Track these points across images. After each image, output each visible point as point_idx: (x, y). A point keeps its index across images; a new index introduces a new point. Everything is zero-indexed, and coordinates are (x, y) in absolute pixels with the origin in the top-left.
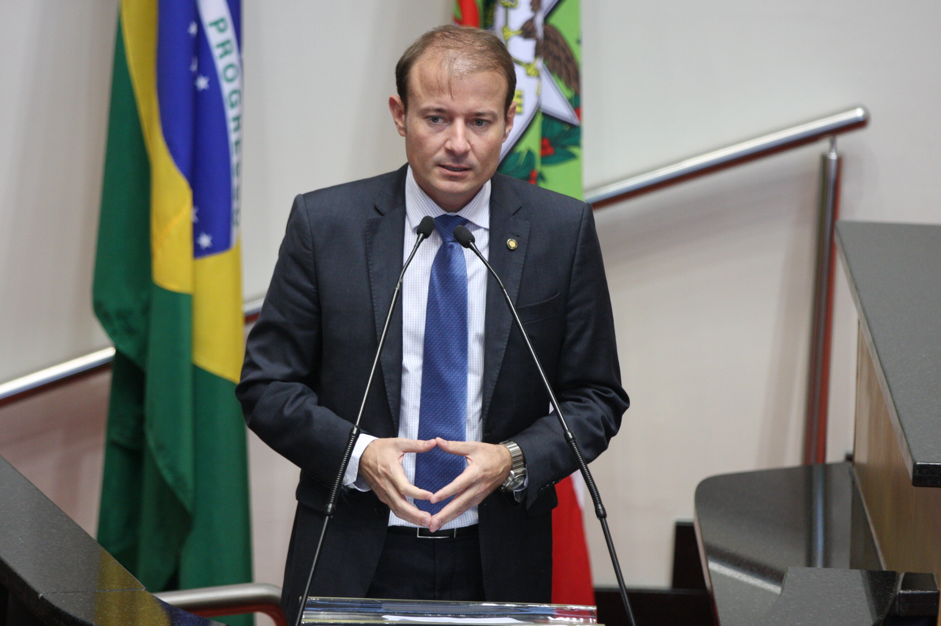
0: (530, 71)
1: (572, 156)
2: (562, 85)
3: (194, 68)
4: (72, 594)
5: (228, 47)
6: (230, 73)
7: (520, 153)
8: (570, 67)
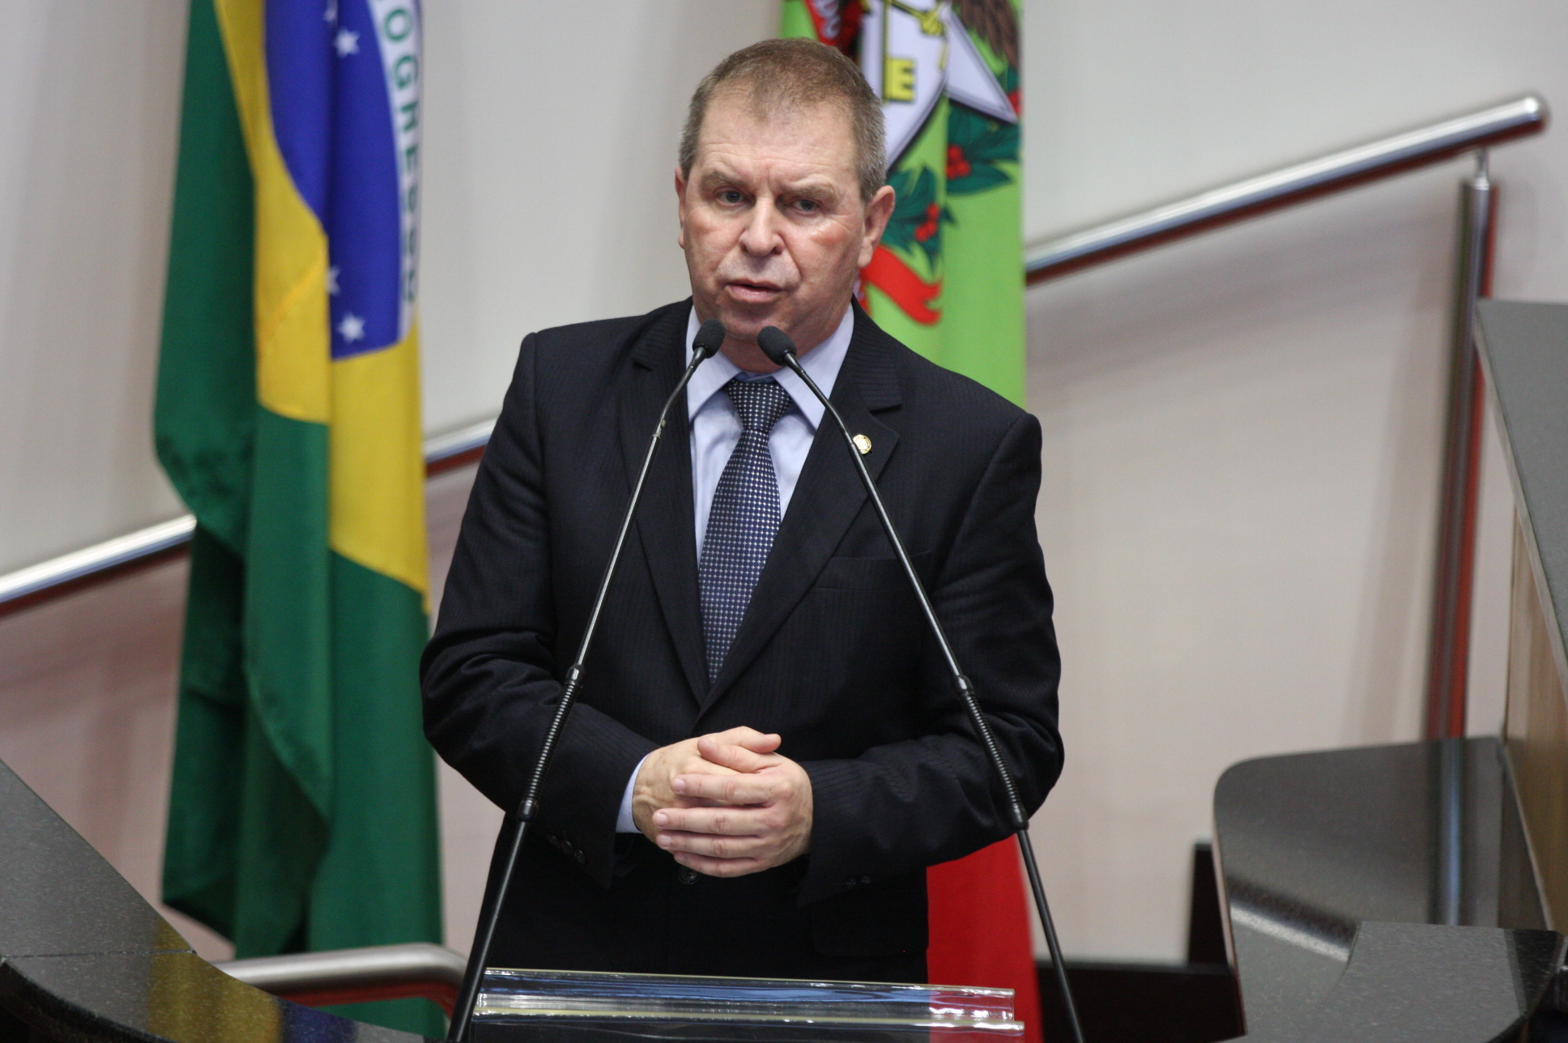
0: (927, 25)
1: (1003, 179)
2: (985, 50)
3: (331, 15)
4: (59, 958)
6: (398, 25)
7: (908, 174)
8: (1000, 16)
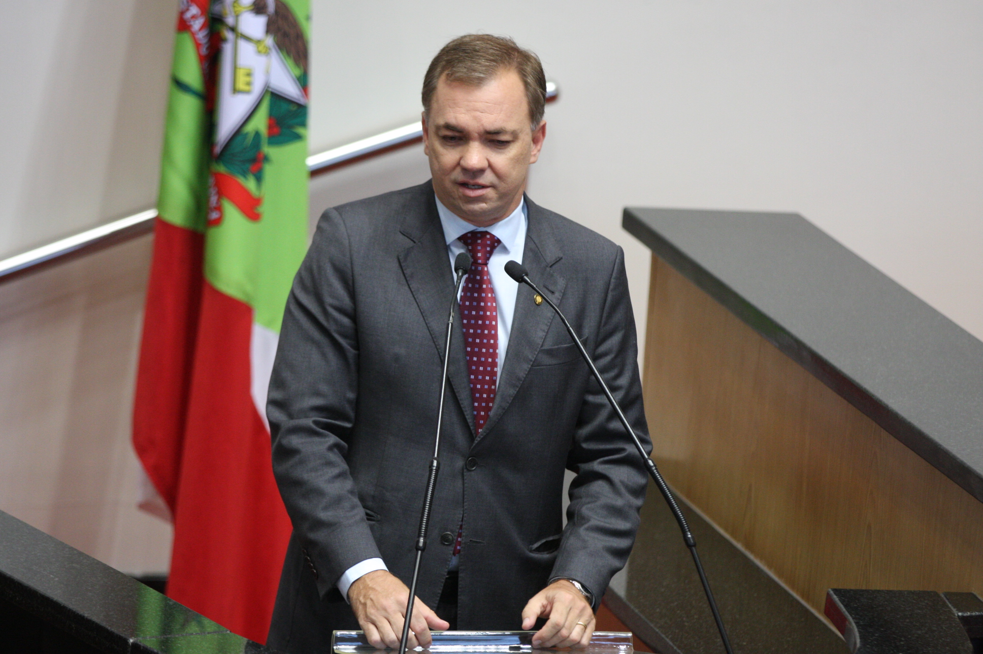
0: (261, 48)
1: (298, 137)
2: (290, 63)
7: (247, 134)
8: (298, 43)
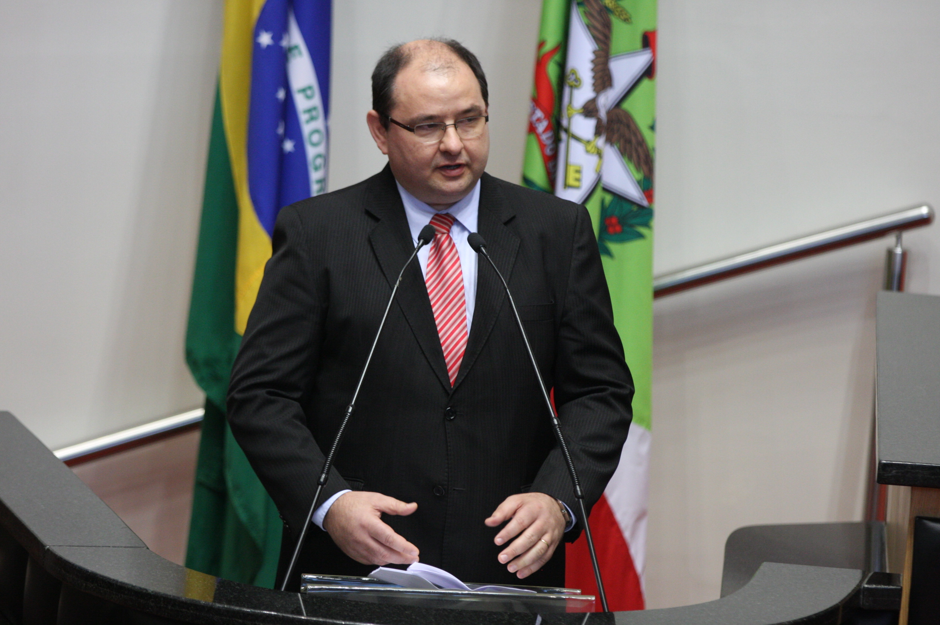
3: (281, 131)
5: (314, 113)
6: (315, 138)
8: (640, 150)
